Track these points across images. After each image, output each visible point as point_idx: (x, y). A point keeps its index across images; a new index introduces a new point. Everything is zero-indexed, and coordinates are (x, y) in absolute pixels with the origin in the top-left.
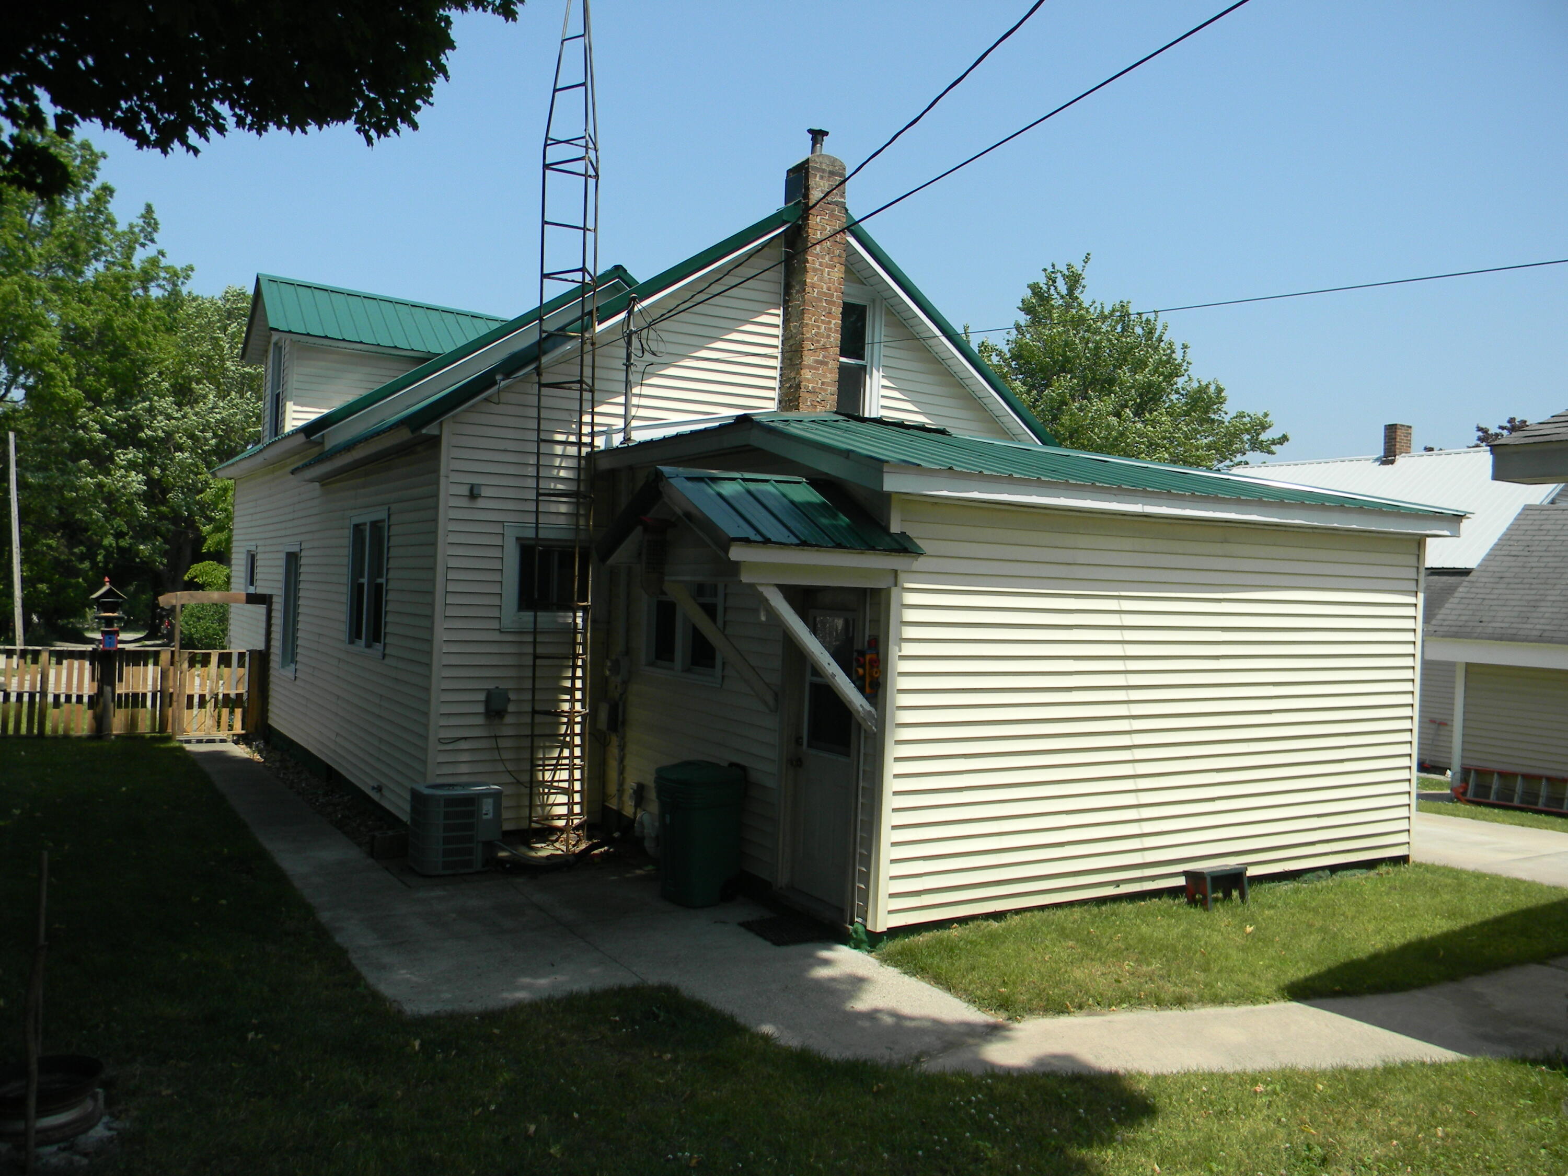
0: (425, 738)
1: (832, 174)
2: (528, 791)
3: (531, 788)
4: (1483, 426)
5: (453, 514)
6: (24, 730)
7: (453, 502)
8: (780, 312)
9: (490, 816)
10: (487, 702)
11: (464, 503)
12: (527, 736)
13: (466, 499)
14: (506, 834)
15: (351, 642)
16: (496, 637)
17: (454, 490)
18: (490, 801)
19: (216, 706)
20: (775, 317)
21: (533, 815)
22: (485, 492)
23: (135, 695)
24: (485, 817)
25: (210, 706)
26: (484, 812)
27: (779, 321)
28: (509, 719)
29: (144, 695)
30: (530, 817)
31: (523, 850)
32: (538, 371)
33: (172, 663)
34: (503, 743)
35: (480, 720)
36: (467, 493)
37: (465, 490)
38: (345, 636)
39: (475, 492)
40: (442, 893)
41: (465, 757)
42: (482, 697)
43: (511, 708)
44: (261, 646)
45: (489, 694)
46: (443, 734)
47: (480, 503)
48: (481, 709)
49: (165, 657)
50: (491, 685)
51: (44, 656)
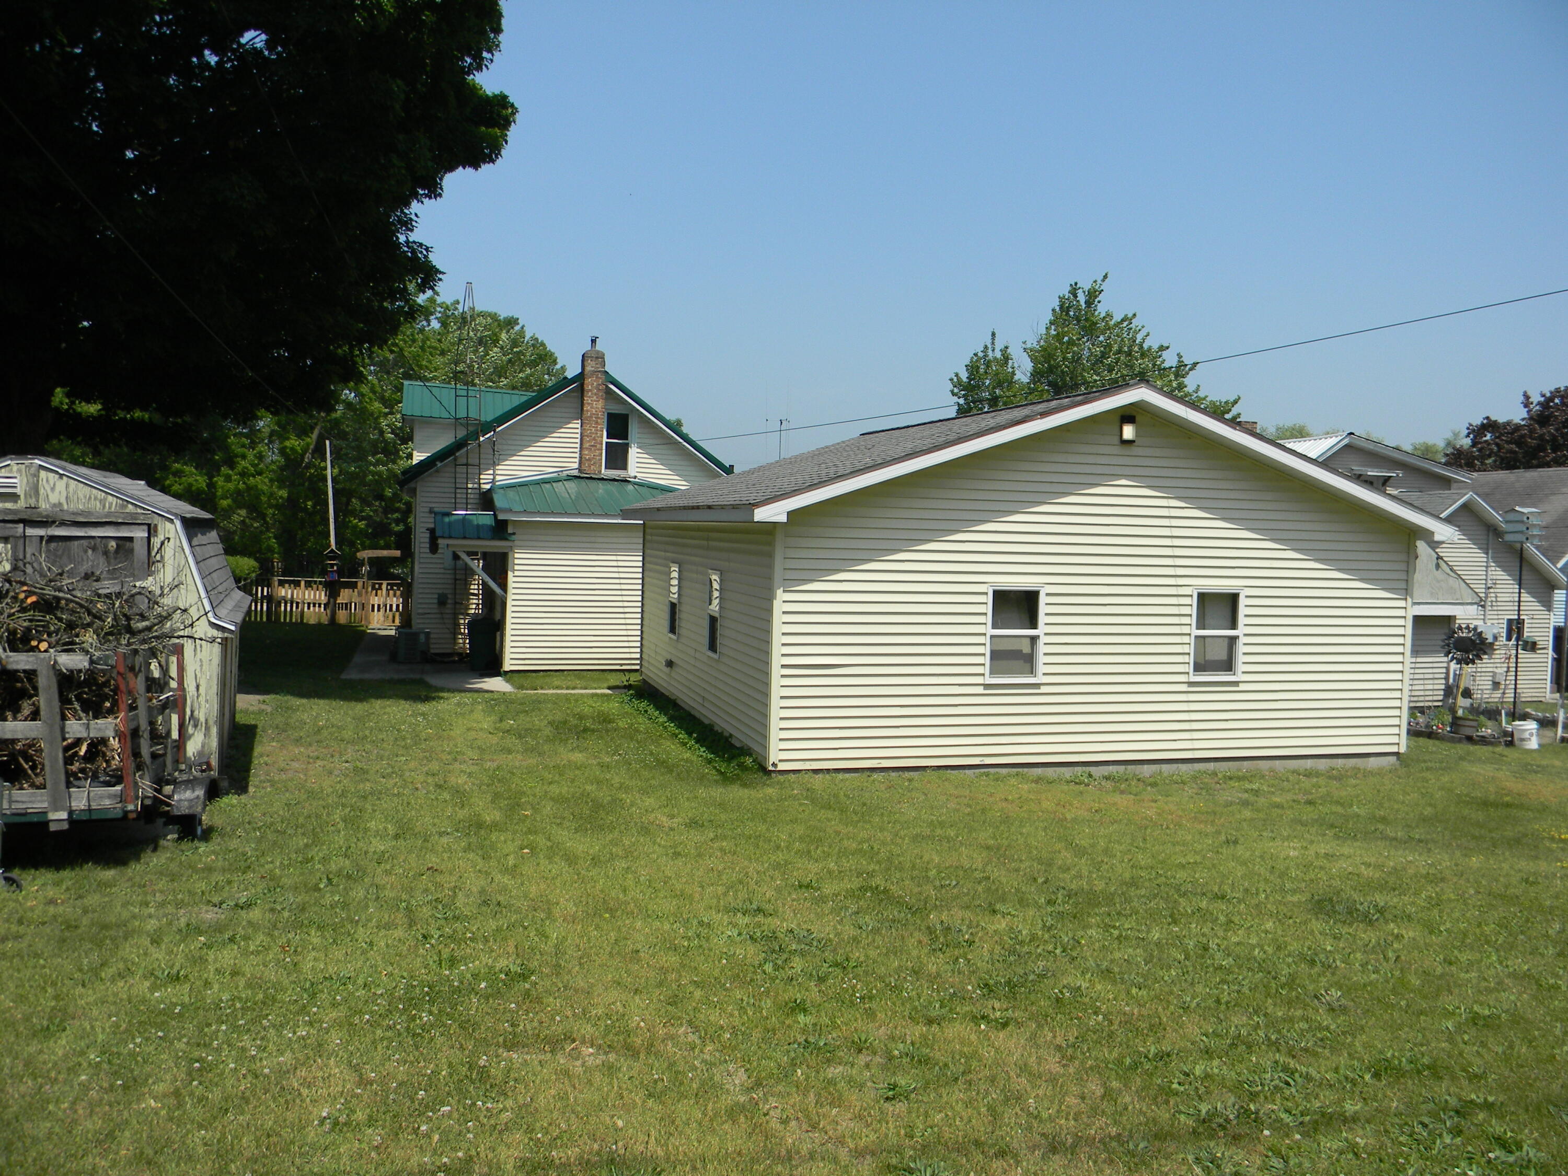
1: (597, 358)
2: (454, 636)
4: (1529, 393)
5: (423, 520)
6: (288, 620)
7: (422, 515)
8: (579, 421)
9: (423, 641)
10: (438, 599)
11: (427, 515)
12: (452, 613)
13: (428, 513)
16: (442, 571)
17: (423, 510)
18: (423, 635)
19: (386, 611)
20: (576, 424)
23: (346, 604)
24: (421, 641)
25: (383, 610)
26: (421, 639)
27: (579, 426)
28: (448, 606)
29: (351, 603)
30: (455, 647)
32: (455, 460)
33: (363, 588)
34: (444, 616)
35: (436, 606)
37: (427, 510)
39: (431, 510)
41: (430, 621)
42: (436, 596)
43: (449, 601)
45: (439, 595)
46: (420, 611)
48: (436, 601)
49: (360, 584)
50: (440, 592)
51: (303, 583)
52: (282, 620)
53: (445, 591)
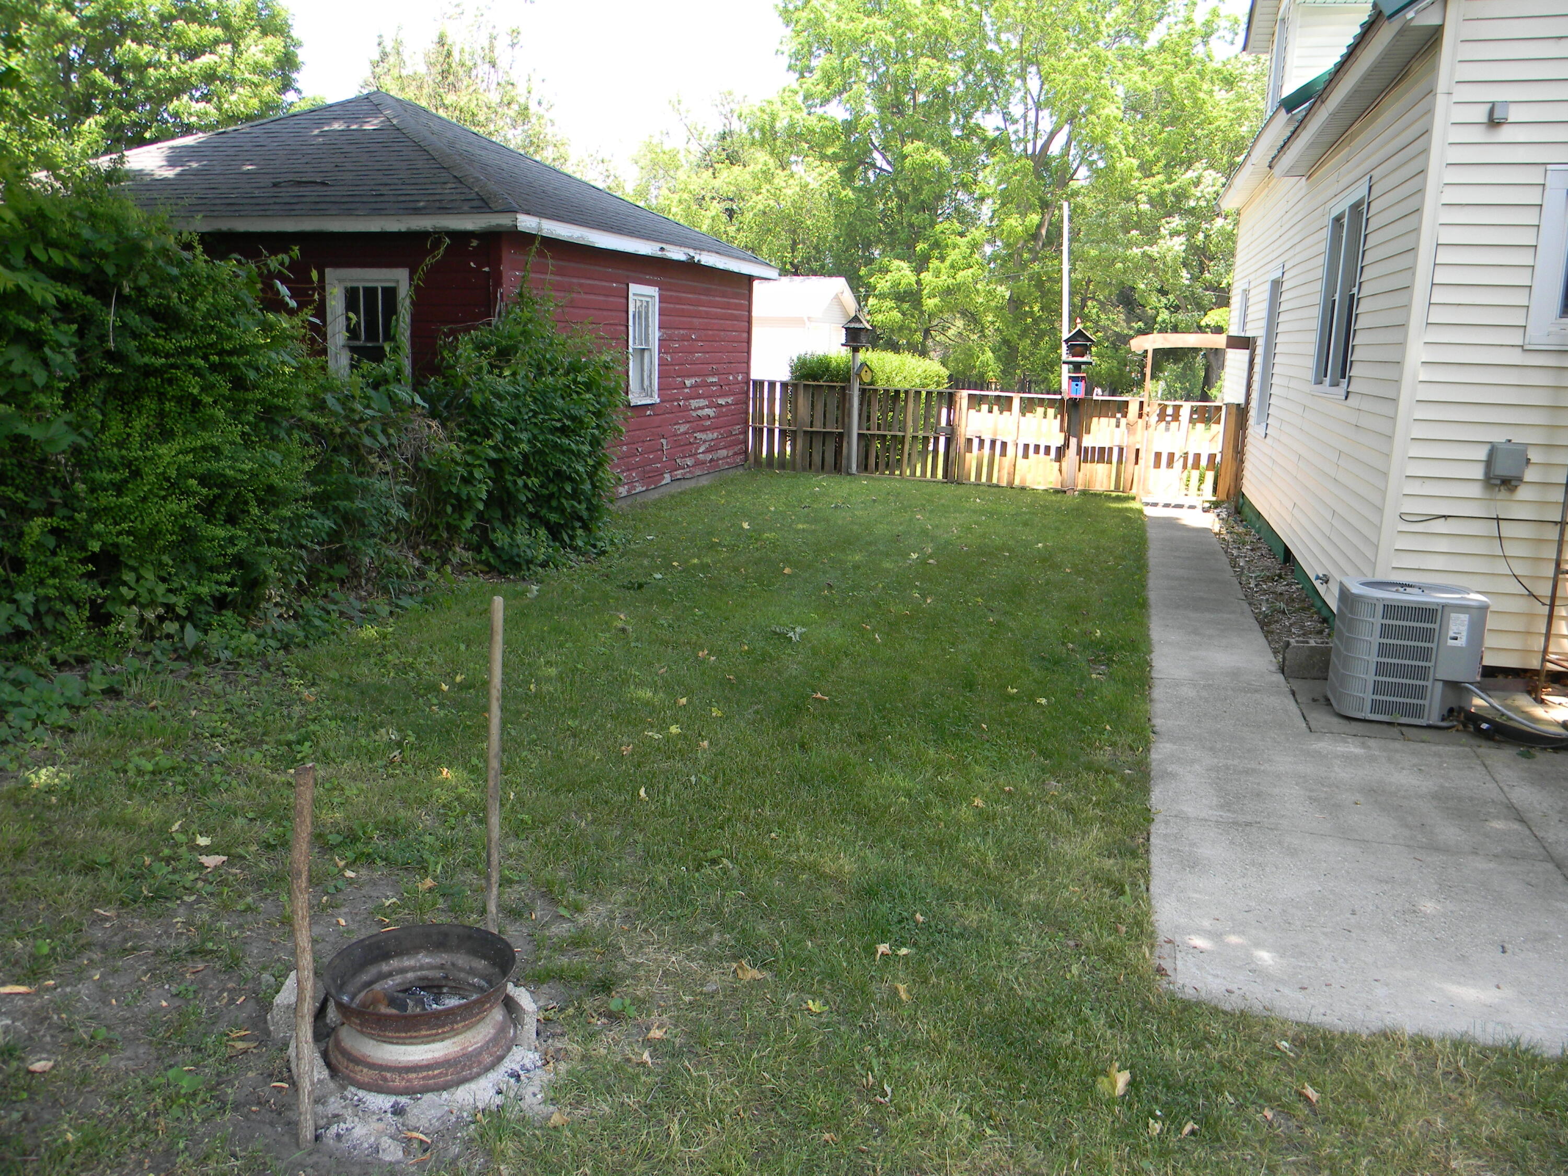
0: (1380, 510)
2: (1546, 610)
3: (1552, 606)
5: (1453, 155)
7: (1456, 135)
9: (1462, 642)
10: (1489, 463)
11: (1478, 134)
12: (1556, 523)
13: (1483, 127)
14: (1490, 672)
15: (1319, 382)
16: (1516, 357)
17: (1463, 113)
18: (1465, 617)
19: (1185, 466)
21: (1551, 649)
22: (1514, 114)
23: (1102, 450)
24: (1451, 643)
25: (1178, 464)
26: (1451, 634)
28: (1523, 493)
29: (1111, 449)
30: (1545, 651)
31: (1524, 702)
33: (1140, 416)
34: (1508, 530)
35: (1476, 491)
36: (1484, 119)
37: (1480, 114)
38: (1310, 375)
39: (1496, 115)
40: (1358, 751)
41: (1443, 545)
42: (1482, 454)
43: (1530, 475)
44: (1241, 400)
45: (1493, 450)
46: (1410, 507)
47: (1506, 134)
48: (1478, 472)
49: (1133, 408)
50: (1498, 437)
51: (1016, 403)
52: (973, 479)
53: (1519, 437)
